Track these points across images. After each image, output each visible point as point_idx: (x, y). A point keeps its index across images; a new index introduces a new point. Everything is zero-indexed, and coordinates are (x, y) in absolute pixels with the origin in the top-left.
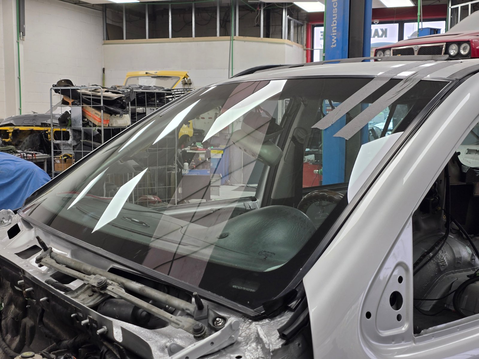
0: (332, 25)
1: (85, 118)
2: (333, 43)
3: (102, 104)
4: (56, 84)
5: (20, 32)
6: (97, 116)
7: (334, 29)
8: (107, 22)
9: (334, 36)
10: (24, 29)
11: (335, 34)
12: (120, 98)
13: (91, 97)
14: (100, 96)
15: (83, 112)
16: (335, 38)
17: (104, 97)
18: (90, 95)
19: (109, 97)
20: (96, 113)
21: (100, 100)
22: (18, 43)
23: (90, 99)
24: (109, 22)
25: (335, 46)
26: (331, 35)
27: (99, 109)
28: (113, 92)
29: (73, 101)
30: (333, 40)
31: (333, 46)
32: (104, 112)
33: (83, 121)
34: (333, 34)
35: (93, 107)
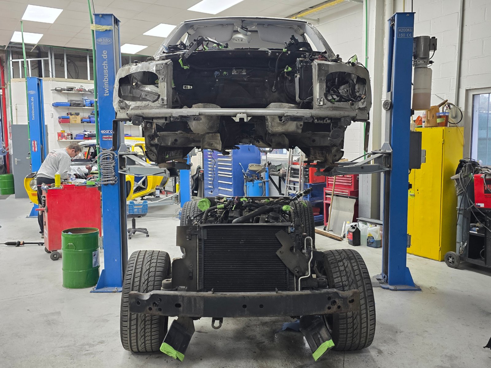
0: (104, 81)
2: (106, 93)
7: (106, 84)
9: (106, 88)
11: (108, 87)
16: (108, 89)
25: (108, 95)
26: (104, 87)
30: (106, 91)
31: (105, 95)
34: (105, 87)
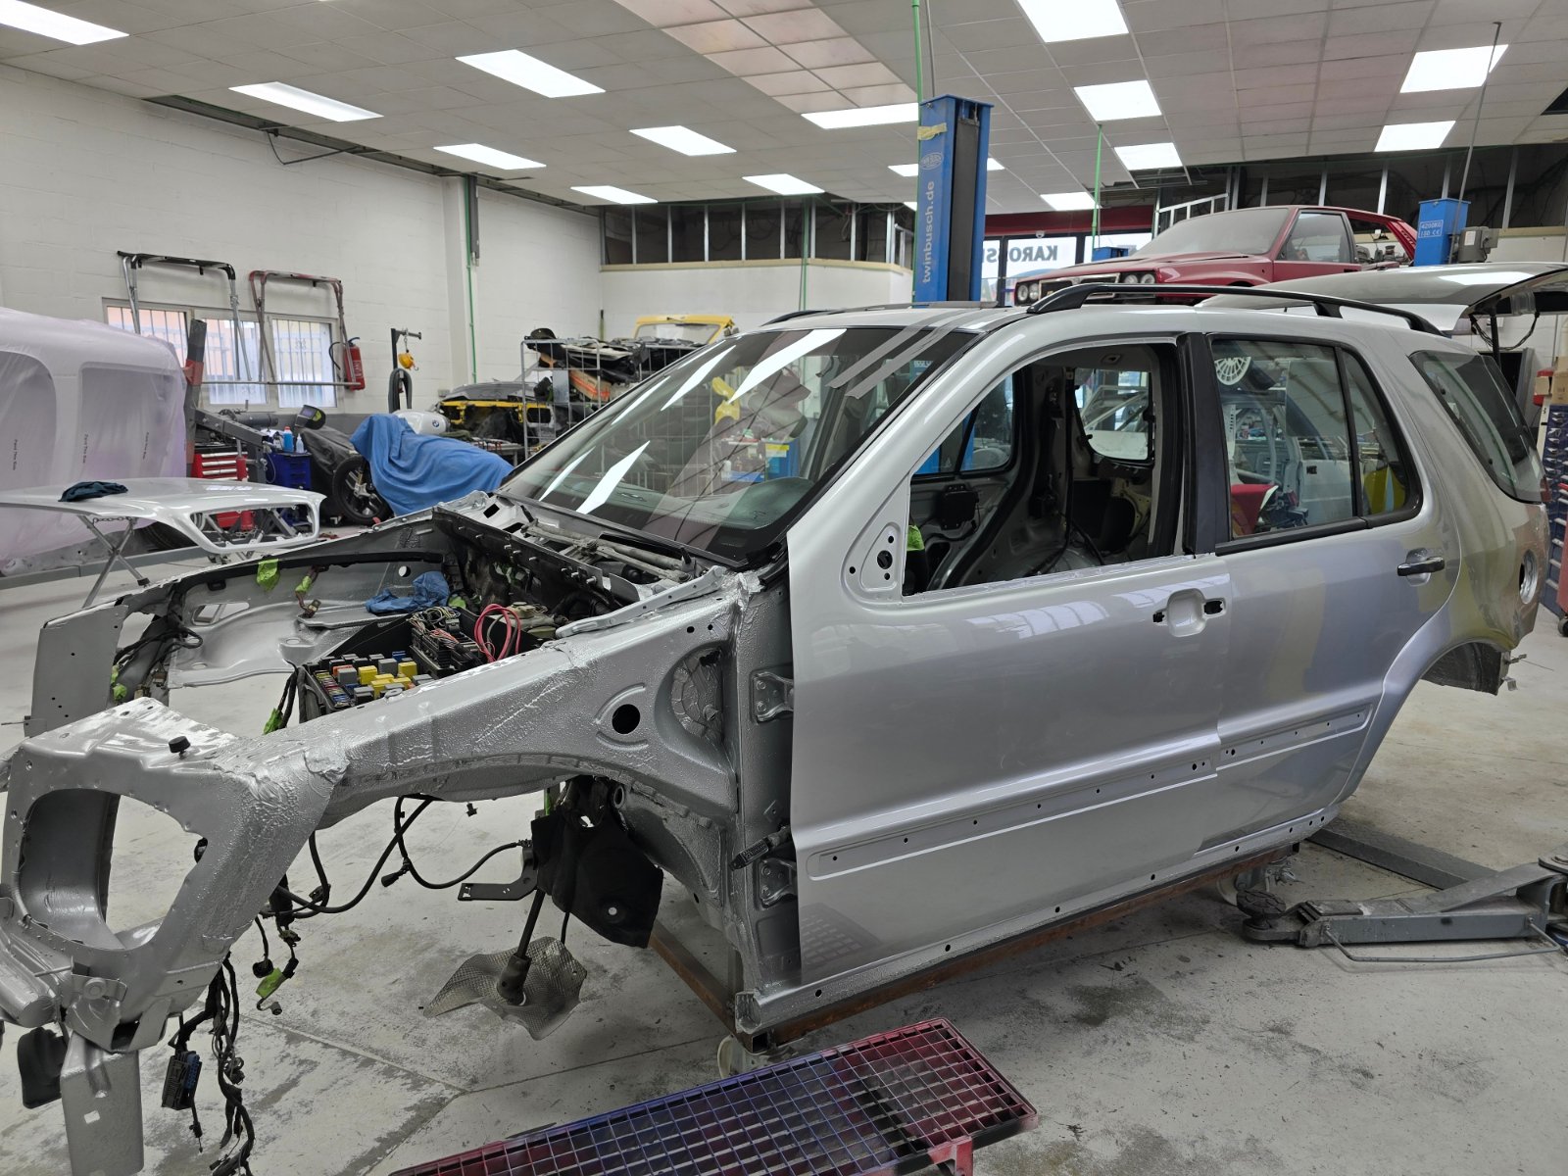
1: (574, 388)
3: (598, 367)
4: (529, 335)
5: (471, 252)
6: (592, 385)
8: (608, 235)
10: (478, 247)
12: (625, 358)
13: (582, 356)
14: (595, 355)
15: (571, 380)
17: (601, 356)
18: (580, 353)
19: (609, 356)
20: (589, 381)
21: (595, 361)
22: (469, 269)
23: (580, 359)
24: (610, 235)
25: (929, 280)
27: (594, 374)
28: (615, 349)
29: (554, 361)
32: (602, 379)
33: (570, 392)
35: (586, 372)
